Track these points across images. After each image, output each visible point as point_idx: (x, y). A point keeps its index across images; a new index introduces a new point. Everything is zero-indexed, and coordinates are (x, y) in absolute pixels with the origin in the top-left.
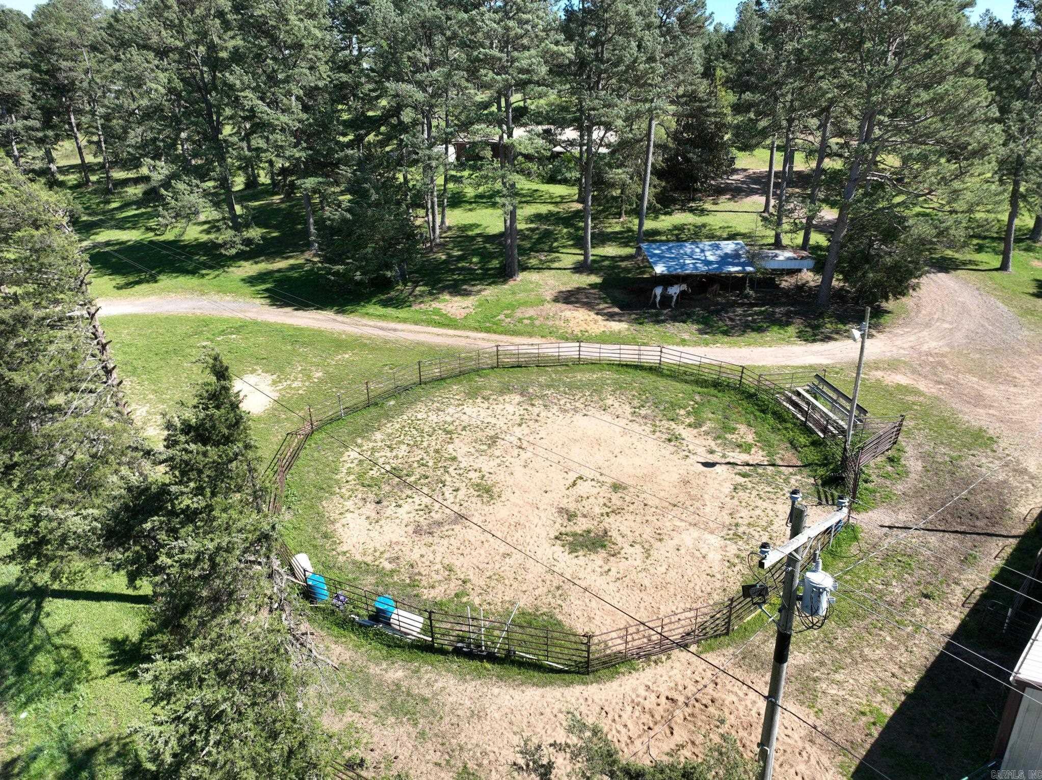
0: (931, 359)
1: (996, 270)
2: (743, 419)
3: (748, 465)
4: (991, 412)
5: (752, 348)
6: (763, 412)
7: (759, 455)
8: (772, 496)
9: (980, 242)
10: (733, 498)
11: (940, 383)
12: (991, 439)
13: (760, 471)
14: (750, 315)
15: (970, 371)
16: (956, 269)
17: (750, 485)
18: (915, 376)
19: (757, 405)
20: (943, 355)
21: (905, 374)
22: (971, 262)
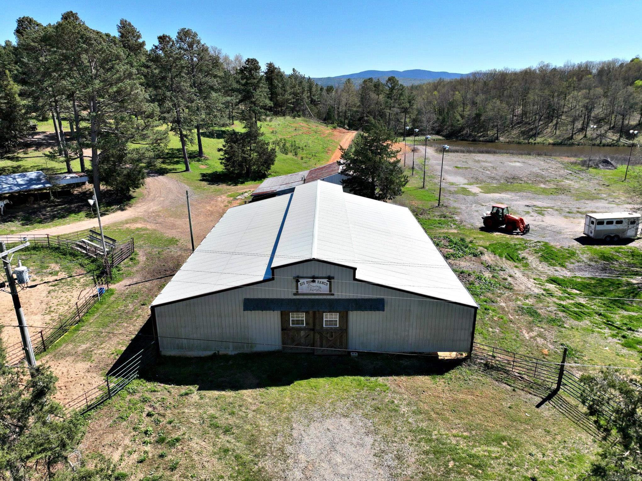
0: (153, 214)
1: (184, 171)
2: (53, 261)
3: (56, 280)
4: (178, 230)
5: (57, 227)
6: (64, 255)
7: (62, 275)
8: (70, 290)
9: (178, 159)
10: (48, 297)
11: (156, 223)
12: (177, 240)
13: (63, 281)
14: (56, 211)
15: (171, 216)
16: (167, 173)
17: (57, 289)
18: (145, 223)
19: (61, 252)
20: (159, 212)
21: (141, 223)
22: (173, 169)
